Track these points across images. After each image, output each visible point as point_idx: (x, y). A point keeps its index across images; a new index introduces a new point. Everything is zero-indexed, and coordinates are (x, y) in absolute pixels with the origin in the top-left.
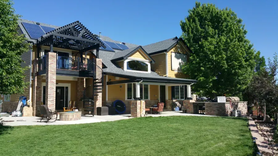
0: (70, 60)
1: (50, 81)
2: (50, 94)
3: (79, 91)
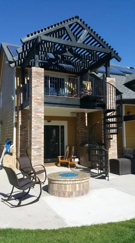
0: (66, 89)
1: (35, 116)
2: (35, 138)
3: (79, 131)
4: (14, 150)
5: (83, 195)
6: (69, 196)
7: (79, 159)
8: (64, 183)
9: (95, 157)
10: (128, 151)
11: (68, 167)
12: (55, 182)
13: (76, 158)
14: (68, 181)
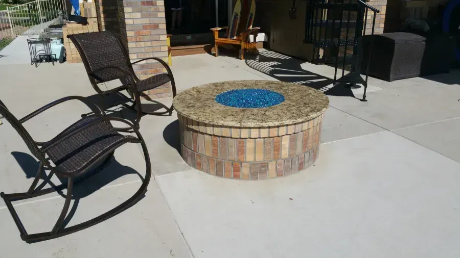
4: (90, 10)
5: (301, 167)
6: (254, 175)
7: (268, 35)
8: (235, 133)
9: (318, 29)
10: (415, 11)
11: (238, 58)
12: (202, 129)
13: (261, 31)
14: (250, 128)
